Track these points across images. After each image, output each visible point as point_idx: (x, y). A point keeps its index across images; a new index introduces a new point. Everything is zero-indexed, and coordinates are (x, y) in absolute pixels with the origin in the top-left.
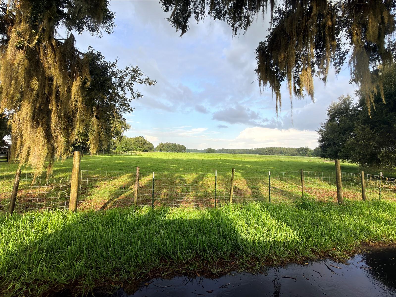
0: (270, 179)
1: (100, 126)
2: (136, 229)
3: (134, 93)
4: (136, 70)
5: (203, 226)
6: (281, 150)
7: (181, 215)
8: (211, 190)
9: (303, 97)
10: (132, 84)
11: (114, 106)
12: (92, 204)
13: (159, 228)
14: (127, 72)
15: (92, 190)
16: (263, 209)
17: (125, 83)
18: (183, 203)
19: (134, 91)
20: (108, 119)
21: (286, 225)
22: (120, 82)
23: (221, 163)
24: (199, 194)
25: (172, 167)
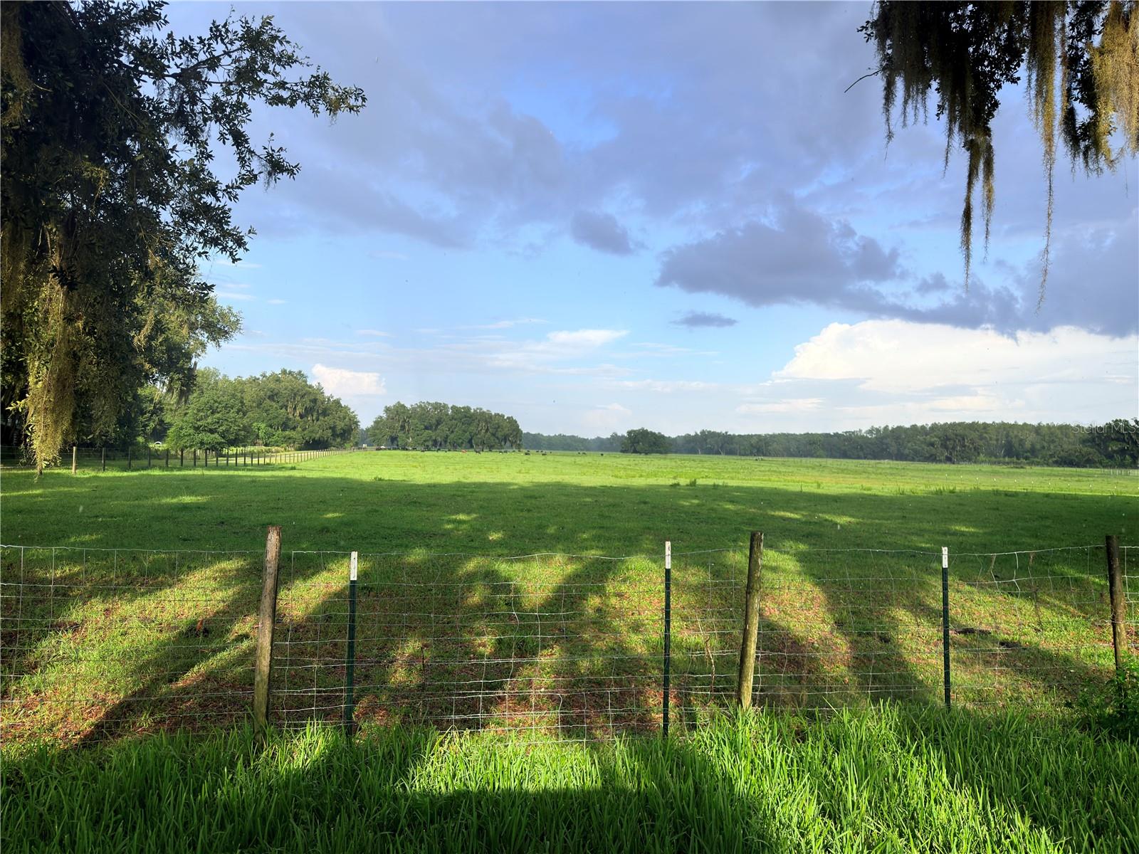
0: (945, 588)
1: (80, 324)
2: (264, 842)
3: (251, 152)
4: (265, 37)
5: (601, 826)
6: (1007, 436)
7: (491, 768)
8: (646, 642)
9: (1111, 163)
10: (239, 107)
11: (151, 219)
12: (45, 714)
13: (379, 834)
14: (219, 48)
15: (45, 643)
16: (913, 740)
17: (209, 103)
18: (501, 707)
19: (252, 144)
20: (120, 288)
21: (1028, 821)
22: (183, 101)
23: (696, 501)
24: (584, 664)
25: (449, 526)
